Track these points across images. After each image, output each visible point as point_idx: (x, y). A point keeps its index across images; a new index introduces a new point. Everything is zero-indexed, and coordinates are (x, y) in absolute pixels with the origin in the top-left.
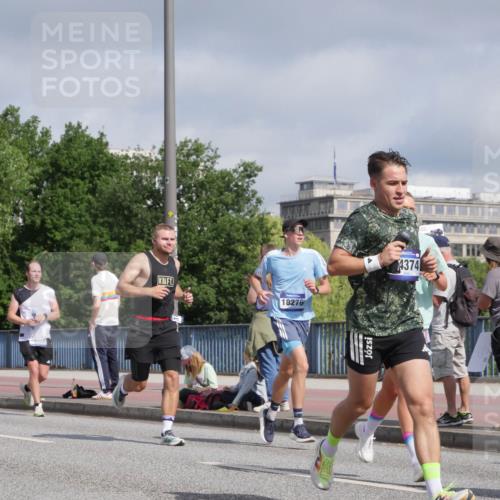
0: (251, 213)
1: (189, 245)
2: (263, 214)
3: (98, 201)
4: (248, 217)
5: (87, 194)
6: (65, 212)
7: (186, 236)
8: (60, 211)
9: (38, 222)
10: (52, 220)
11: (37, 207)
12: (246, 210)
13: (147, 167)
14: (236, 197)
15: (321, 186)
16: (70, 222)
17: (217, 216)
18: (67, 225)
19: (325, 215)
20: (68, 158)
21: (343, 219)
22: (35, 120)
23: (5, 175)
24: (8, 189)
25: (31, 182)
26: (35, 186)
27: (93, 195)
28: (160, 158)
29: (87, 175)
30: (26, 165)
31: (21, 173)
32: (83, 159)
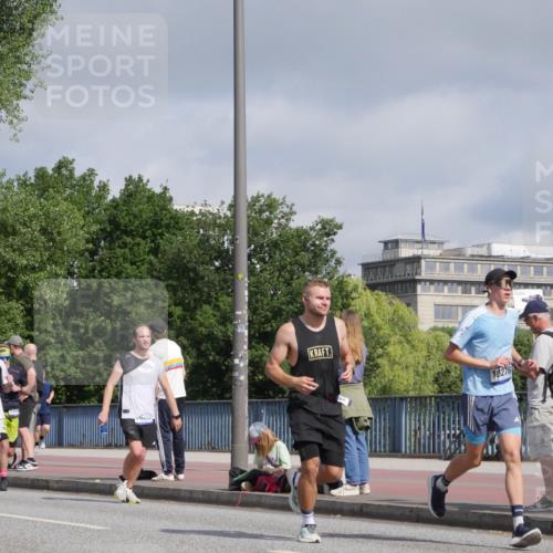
0: (330, 275)
1: (260, 311)
2: (343, 276)
3: (160, 263)
5: (148, 254)
7: (257, 301)
8: (118, 274)
12: (324, 272)
13: (215, 225)
14: (313, 257)
15: (407, 244)
17: (292, 279)
19: (411, 277)
20: (128, 214)
21: (432, 282)
22: (91, 172)
23: (59, 233)
24: (62, 250)
25: (88, 242)
26: (91, 246)
27: (156, 255)
28: (229, 214)
29: (149, 233)
30: (82, 223)
31: (76, 231)
32: (144, 216)
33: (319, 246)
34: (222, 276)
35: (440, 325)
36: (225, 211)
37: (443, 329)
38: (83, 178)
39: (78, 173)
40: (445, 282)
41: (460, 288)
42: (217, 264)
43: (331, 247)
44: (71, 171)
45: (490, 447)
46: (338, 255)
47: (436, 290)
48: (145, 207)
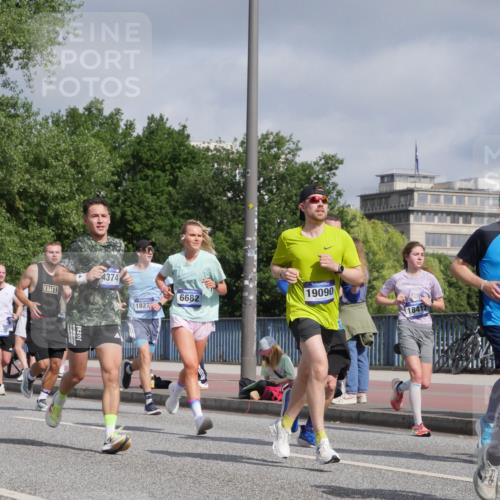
1: (268, 237)
2: (343, 207)
3: (178, 193)
5: (167, 186)
6: (146, 204)
7: (265, 229)
8: (140, 204)
9: (119, 213)
10: (132, 212)
11: (118, 199)
13: (229, 160)
15: (402, 178)
16: (150, 213)
18: (148, 217)
19: (405, 208)
20: (150, 150)
21: (424, 212)
22: (118, 111)
23: (87, 167)
24: (89, 180)
25: (113, 174)
26: (116, 178)
27: (174, 187)
28: (241, 150)
29: (168, 167)
30: (108, 157)
31: (103, 164)
32: (164, 151)
33: (322, 179)
34: (234, 206)
35: (431, 251)
37: (433, 255)
38: (111, 116)
39: (106, 113)
40: (436, 213)
41: (449, 218)
43: (333, 180)
44: (100, 111)
45: (475, 362)
46: (338, 188)
47: (427, 220)
48: (165, 143)
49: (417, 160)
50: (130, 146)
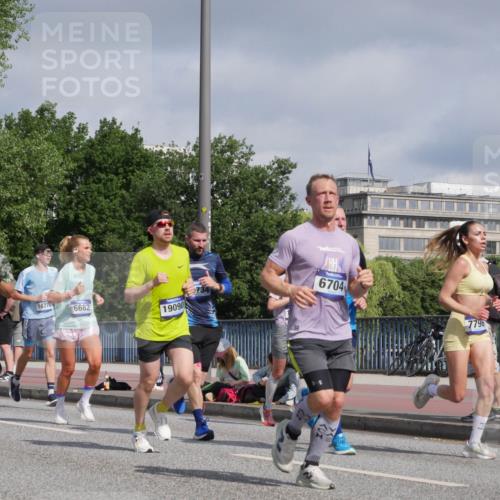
0: (285, 209)
1: (222, 241)
2: (296, 211)
3: (132, 197)
4: (281, 213)
5: (120, 188)
6: (99, 207)
7: (219, 232)
8: (94, 206)
9: (72, 216)
10: (85, 215)
11: (71, 202)
12: (280, 207)
13: (182, 163)
14: (270, 193)
15: (355, 183)
16: (104, 216)
17: (251, 212)
18: (101, 220)
19: (358, 212)
20: (102, 153)
21: (377, 216)
22: (71, 116)
23: (40, 170)
24: (42, 184)
25: (66, 177)
26: (68, 181)
27: (127, 190)
28: (194, 153)
29: (121, 170)
30: (61, 161)
31: (56, 167)
32: (117, 154)
33: (275, 183)
34: (188, 209)
35: (384, 255)
36: (190, 151)
37: (387, 259)
38: (64, 120)
39: (59, 116)
40: (389, 217)
41: (402, 222)
42: (183, 198)
43: (286, 184)
44: (53, 114)
45: (429, 364)
46: (292, 192)
47: (381, 224)
48: (118, 146)
49: (370, 164)
50: (83, 149)
